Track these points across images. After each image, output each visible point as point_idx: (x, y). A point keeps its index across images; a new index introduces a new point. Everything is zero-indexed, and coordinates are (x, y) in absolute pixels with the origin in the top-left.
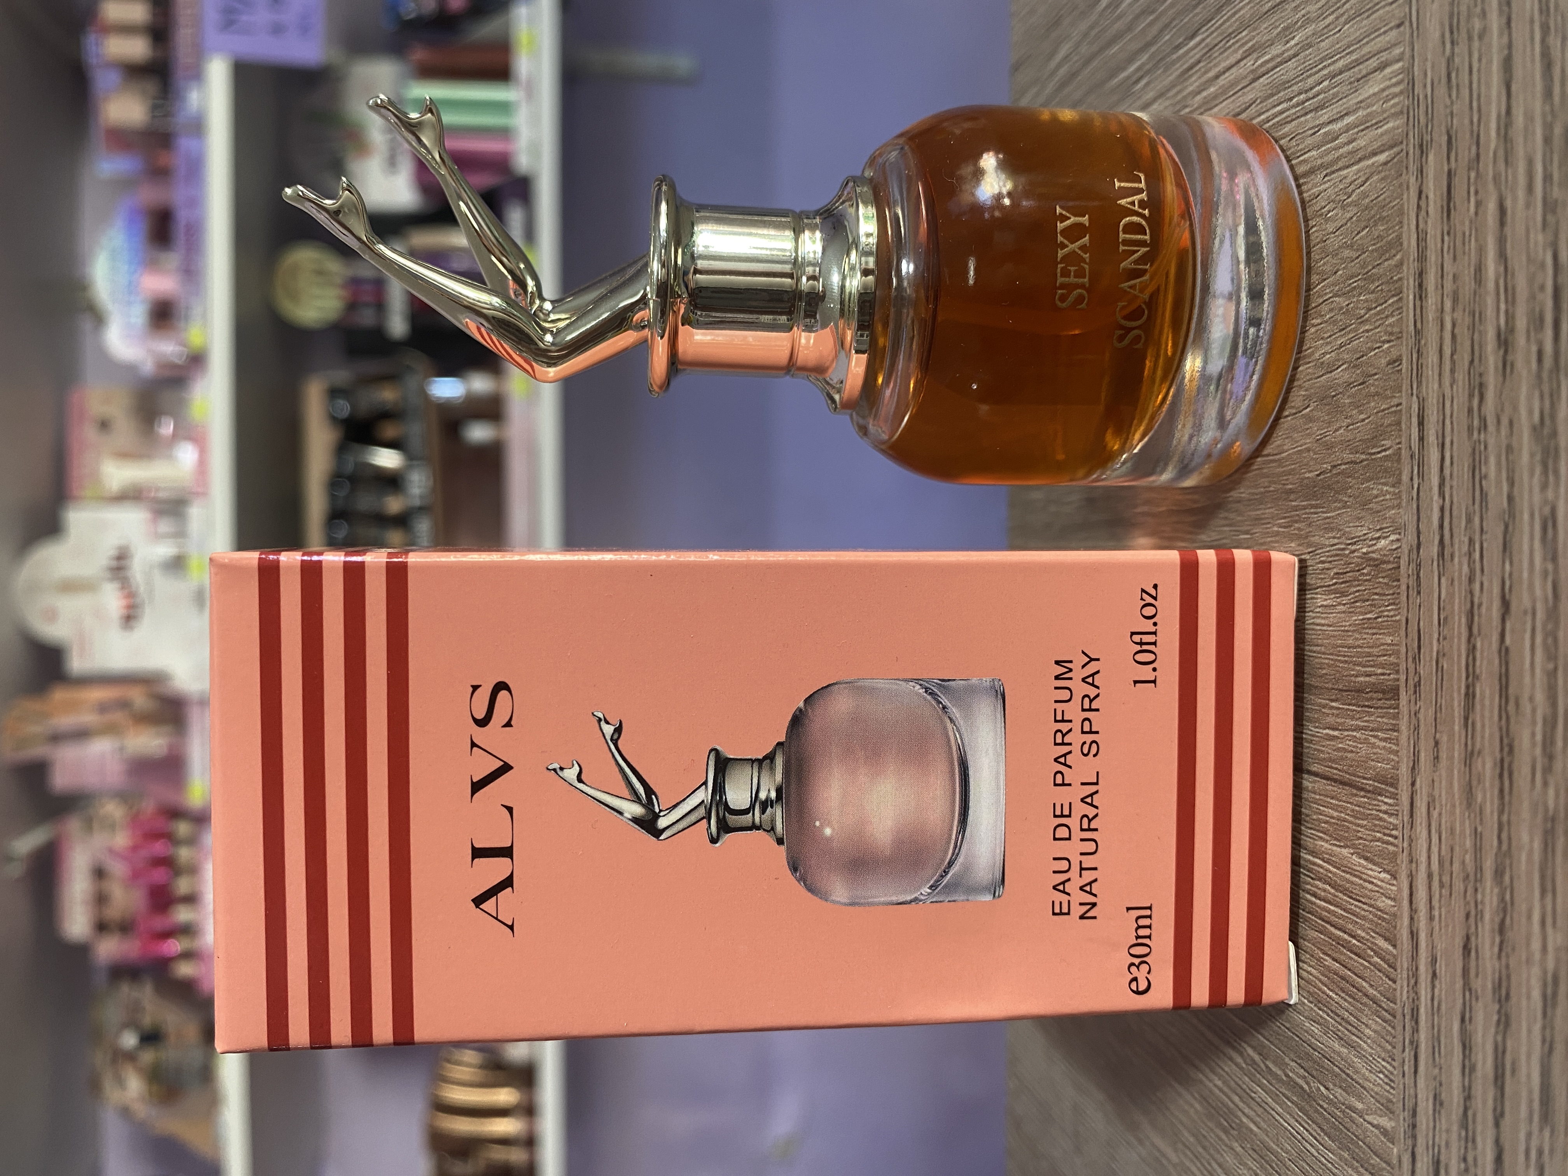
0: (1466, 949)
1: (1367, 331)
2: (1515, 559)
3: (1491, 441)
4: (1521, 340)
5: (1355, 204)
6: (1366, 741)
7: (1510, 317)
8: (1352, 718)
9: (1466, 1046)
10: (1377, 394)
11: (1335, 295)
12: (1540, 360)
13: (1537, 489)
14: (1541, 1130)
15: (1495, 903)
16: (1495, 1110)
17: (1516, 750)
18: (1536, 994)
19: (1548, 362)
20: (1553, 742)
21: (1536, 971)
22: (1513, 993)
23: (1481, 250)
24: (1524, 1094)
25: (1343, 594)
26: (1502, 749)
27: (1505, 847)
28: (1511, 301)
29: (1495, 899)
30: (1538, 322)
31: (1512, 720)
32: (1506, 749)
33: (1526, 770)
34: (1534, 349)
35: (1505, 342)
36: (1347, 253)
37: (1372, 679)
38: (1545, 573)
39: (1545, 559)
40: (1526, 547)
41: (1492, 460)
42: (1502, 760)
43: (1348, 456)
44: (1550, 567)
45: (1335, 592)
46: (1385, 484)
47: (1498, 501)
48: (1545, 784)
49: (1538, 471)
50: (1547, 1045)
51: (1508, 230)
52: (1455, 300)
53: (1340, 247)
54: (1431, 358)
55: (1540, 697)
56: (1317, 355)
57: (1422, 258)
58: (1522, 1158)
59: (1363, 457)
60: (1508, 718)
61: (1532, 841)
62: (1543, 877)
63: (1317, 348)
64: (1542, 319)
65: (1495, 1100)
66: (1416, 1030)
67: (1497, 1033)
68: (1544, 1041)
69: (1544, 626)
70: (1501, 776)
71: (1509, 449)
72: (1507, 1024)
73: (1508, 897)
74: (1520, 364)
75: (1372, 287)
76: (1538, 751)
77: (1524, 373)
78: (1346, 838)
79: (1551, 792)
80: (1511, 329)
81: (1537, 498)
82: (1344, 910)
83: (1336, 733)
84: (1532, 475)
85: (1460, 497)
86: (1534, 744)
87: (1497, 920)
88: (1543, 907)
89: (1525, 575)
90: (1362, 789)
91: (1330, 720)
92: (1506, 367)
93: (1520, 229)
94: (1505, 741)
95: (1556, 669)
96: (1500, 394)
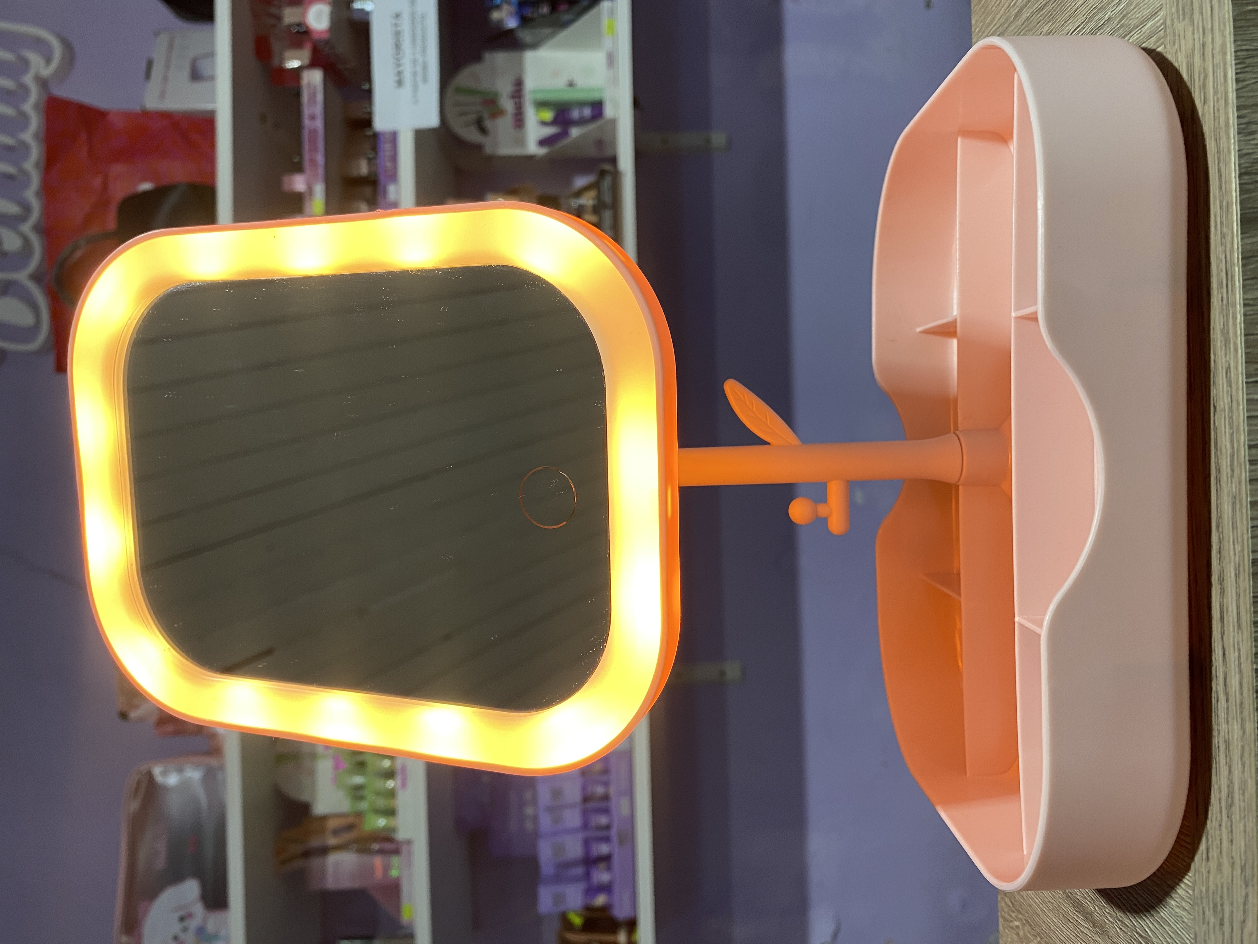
13: (1223, 357)
14: (1238, 633)
15: (1217, 540)
16: (1221, 633)
17: (1221, 471)
22: (1225, 578)
24: (1231, 621)
26: (1216, 472)
29: (1217, 538)
33: (1225, 479)
42: (1217, 477)
48: (1232, 482)
50: (1238, 596)
60: (1218, 458)
61: (1228, 508)
62: (1233, 523)
65: (1221, 628)
68: (1237, 594)
73: (1221, 537)
79: (1234, 485)
81: (1224, 360)
84: (1221, 350)
86: (1227, 466)
88: (1233, 536)
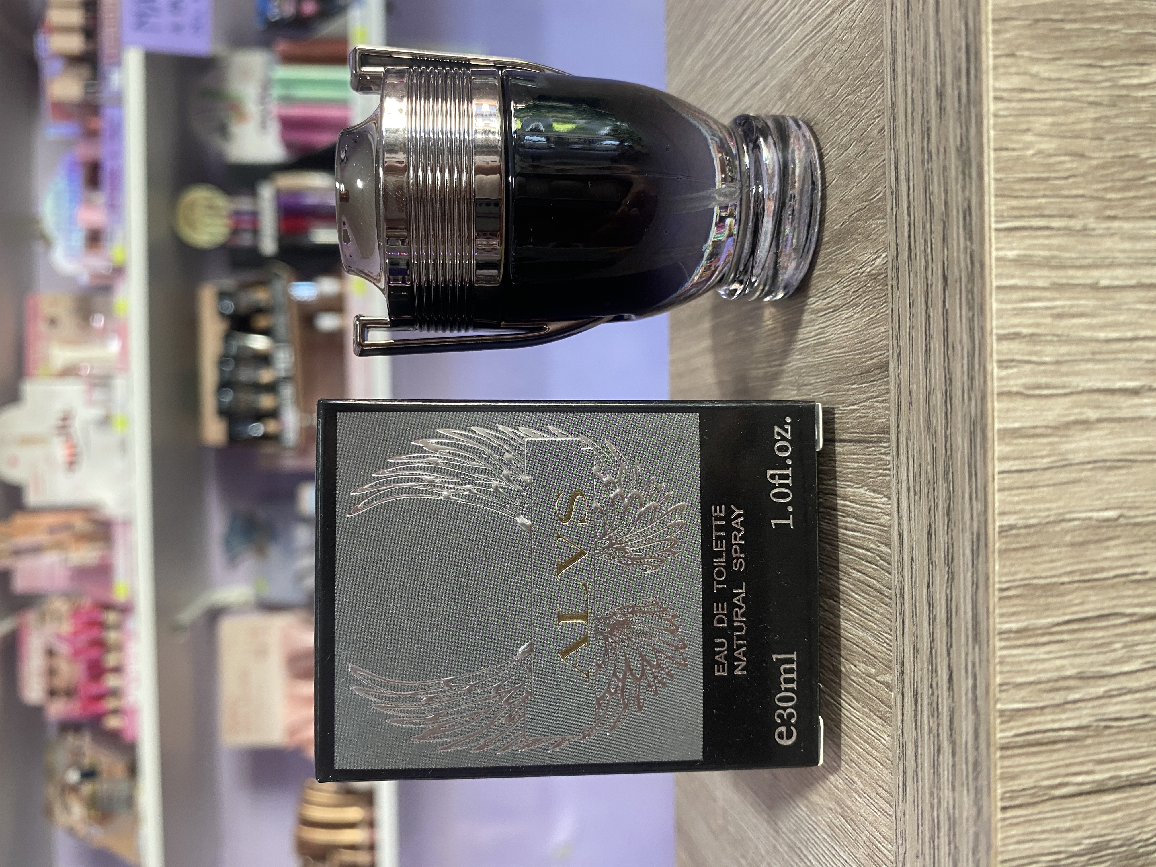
0: (929, 534)
1: (866, 114)
2: (950, 246)
3: (935, 166)
4: (949, 89)
5: (858, 26)
6: (872, 407)
7: (943, 76)
8: (864, 393)
9: (930, 605)
10: (873, 156)
11: (849, 94)
12: (960, 101)
13: (960, 192)
14: (974, 648)
15: (944, 495)
16: (947, 643)
17: (954, 381)
18: (968, 552)
19: (964, 100)
20: (973, 367)
21: (968, 534)
22: (955, 556)
23: (926, 34)
24: (963, 626)
25: (857, 305)
26: (946, 383)
27: (949, 453)
28: (943, 64)
29: (944, 492)
30: (957, 74)
31: (951, 360)
32: (948, 382)
33: (959, 393)
34: (956, 93)
35: (940, 95)
36: (855, 62)
37: (874, 361)
38: (966, 248)
39: (966, 239)
40: (955, 236)
41: (935, 179)
42: (946, 391)
43: (857, 206)
44: (968, 243)
45: (853, 305)
46: (879, 219)
47: (939, 208)
49: (960, 177)
51: (940, 14)
52: (913, 76)
53: (850, 60)
54: (901, 119)
55: (965, 338)
56: (839, 141)
57: (894, 51)
58: (963, 672)
59: (867, 203)
60: (948, 360)
61: (963, 443)
62: (970, 466)
63: (839, 135)
64: (960, 71)
65: (947, 636)
66: (903, 604)
67: (947, 587)
68: (973, 583)
69: (966, 287)
70: (946, 402)
71: (945, 168)
72: (953, 579)
73: (951, 488)
74: (949, 107)
75: (868, 82)
76: (966, 378)
77: (951, 113)
78: (863, 480)
80: (943, 84)
81: (960, 198)
82: (863, 533)
83: (855, 407)
84: (957, 183)
85: (919, 212)
86: (963, 373)
87: (946, 506)
88: (970, 488)
89: (955, 254)
90: (871, 442)
91: (852, 399)
92: (942, 110)
93: (947, 12)
94: (948, 376)
95: (973, 315)
96: (938, 134)
